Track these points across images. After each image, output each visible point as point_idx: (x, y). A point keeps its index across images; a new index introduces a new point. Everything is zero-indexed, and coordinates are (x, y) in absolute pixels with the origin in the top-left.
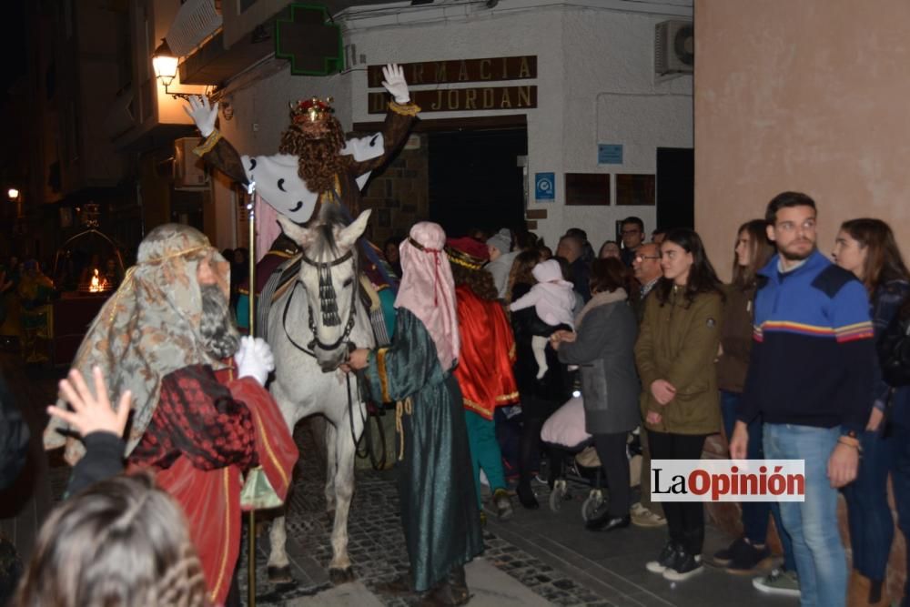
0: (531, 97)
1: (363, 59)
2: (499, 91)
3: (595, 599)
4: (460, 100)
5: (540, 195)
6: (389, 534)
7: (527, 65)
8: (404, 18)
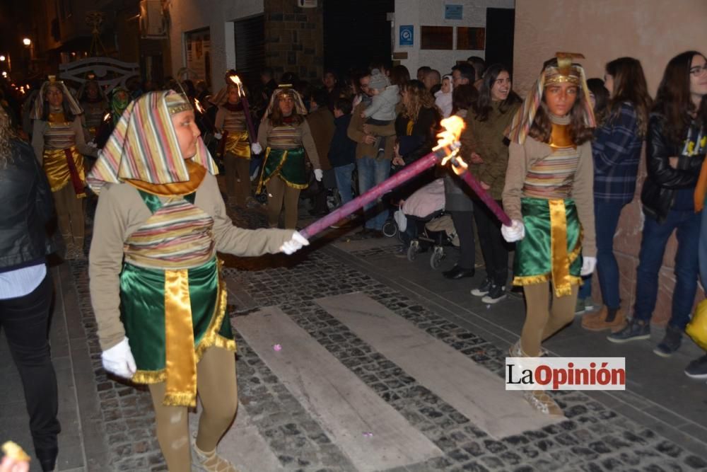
3: (437, 317)
5: (403, 41)
6: (297, 276)
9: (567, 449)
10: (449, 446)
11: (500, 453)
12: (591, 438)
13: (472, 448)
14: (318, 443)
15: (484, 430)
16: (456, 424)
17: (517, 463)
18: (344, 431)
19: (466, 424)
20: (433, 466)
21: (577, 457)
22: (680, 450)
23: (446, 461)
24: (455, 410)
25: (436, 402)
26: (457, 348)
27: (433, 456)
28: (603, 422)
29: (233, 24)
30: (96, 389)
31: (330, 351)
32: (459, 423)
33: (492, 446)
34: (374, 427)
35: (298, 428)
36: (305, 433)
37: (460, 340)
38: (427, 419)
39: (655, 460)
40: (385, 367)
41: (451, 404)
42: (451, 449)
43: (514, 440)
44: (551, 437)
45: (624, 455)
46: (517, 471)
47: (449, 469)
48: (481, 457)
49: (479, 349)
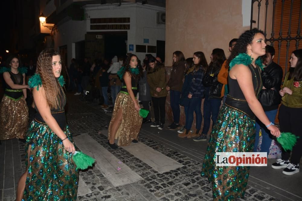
0: (128, 27)
1: (89, 17)
2: (121, 25)
3: (141, 136)
4: (112, 27)
5: (130, 49)
6: (94, 124)
7: (128, 20)
8: (99, 8)
9: (185, 175)
11: (162, 178)
12: (192, 171)
13: (153, 177)
14: (99, 177)
15: (156, 170)
16: (147, 169)
17: (168, 180)
18: (109, 173)
19: (151, 169)
20: (140, 183)
21: (188, 177)
23: (144, 181)
24: (147, 165)
25: (141, 163)
26: (148, 145)
27: (140, 180)
28: (196, 166)
29: (75, 43)
30: (21, 161)
31: (105, 147)
32: (148, 169)
33: (160, 176)
34: (119, 171)
35: (93, 172)
36: (95, 174)
37: (149, 143)
38: (138, 168)
40: (123, 152)
41: (146, 163)
42: (146, 177)
43: (167, 173)
44: (179, 172)
46: (168, 183)
47: (145, 184)
48: (156, 179)
49: (155, 145)
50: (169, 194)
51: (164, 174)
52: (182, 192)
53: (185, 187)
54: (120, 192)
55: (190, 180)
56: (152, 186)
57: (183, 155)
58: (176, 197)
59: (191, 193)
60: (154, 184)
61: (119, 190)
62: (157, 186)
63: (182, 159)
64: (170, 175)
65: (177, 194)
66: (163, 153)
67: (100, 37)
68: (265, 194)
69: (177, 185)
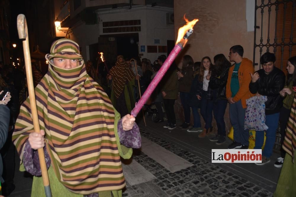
0: (139, 29)
1: (102, 21)
2: (132, 27)
3: (154, 136)
4: (124, 30)
7: (138, 22)
8: (111, 11)
9: (194, 174)
10: (158, 176)
11: (174, 177)
12: (201, 170)
13: (165, 176)
15: (168, 169)
16: (160, 169)
17: (179, 179)
19: (163, 169)
20: (153, 182)
21: (197, 176)
22: (226, 171)
23: (157, 180)
24: (160, 164)
25: (154, 162)
26: (161, 145)
27: (153, 179)
28: (205, 165)
29: (88, 46)
32: (161, 168)
33: (172, 174)
34: (135, 171)
37: (161, 143)
38: (151, 168)
39: (219, 175)
41: (159, 162)
42: (159, 176)
43: (178, 172)
44: (189, 171)
45: (210, 174)
46: (179, 182)
47: (158, 182)
48: (168, 178)
49: (167, 145)
50: (180, 192)
51: (175, 173)
52: (192, 190)
53: (195, 185)
54: (136, 190)
55: (200, 179)
56: (164, 184)
57: (193, 155)
58: (186, 194)
59: (200, 190)
60: (166, 183)
61: (135, 189)
62: (169, 185)
63: (192, 158)
64: (181, 174)
65: (187, 192)
66: (174, 153)
67: (112, 39)
68: (268, 192)
69: (187, 183)
